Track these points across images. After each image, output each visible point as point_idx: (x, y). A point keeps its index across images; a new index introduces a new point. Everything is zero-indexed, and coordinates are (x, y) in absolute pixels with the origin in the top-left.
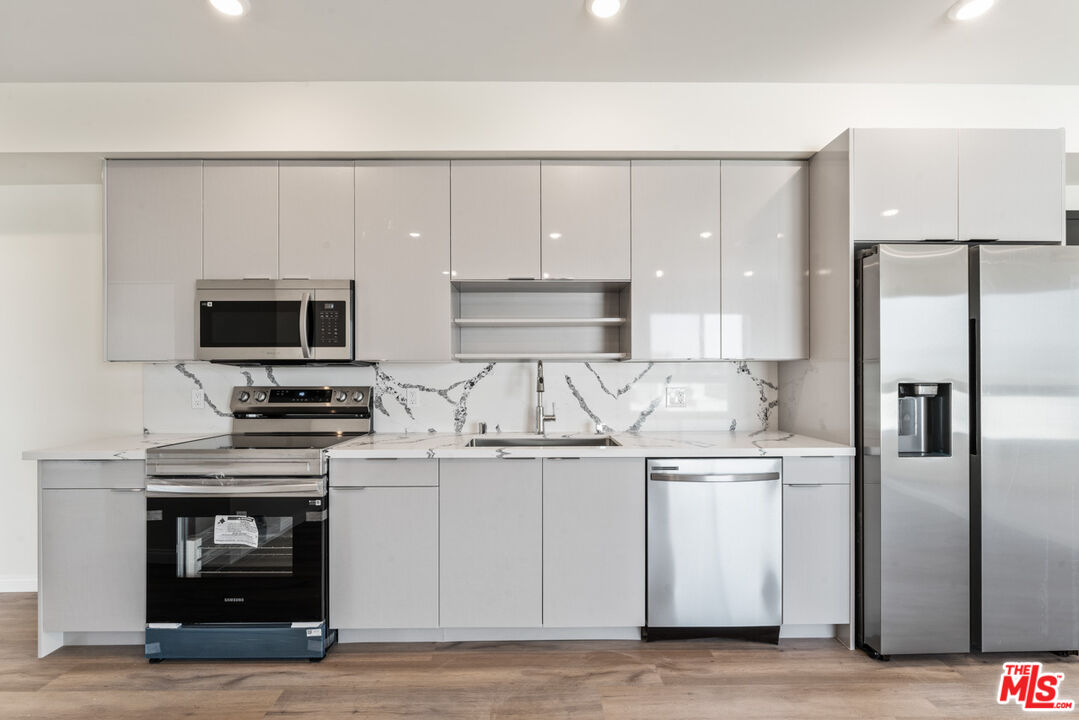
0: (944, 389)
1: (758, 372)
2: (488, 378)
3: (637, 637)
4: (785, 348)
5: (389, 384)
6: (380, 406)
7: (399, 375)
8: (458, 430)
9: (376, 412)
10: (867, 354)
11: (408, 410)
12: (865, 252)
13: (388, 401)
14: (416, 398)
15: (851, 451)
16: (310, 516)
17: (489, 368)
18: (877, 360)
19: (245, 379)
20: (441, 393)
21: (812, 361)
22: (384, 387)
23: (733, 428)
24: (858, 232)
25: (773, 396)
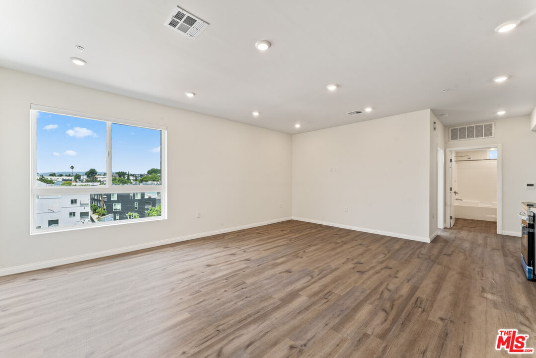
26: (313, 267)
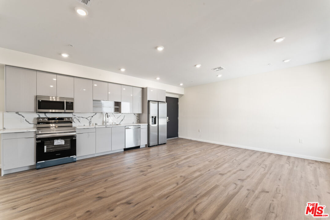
0: (156, 117)
1: (136, 115)
2: (95, 116)
3: (123, 150)
4: (140, 112)
5: (75, 117)
6: (73, 121)
7: (77, 115)
8: (90, 125)
9: (73, 122)
10: (149, 113)
11: (79, 122)
12: (149, 101)
13: (75, 120)
14: (81, 119)
15: (147, 124)
16: (74, 138)
17: (96, 114)
18: (150, 114)
19: (38, 116)
20: (86, 118)
21: (143, 114)
22: (74, 117)
23: (133, 123)
24: (148, 99)
25: (138, 118)
26: (175, 168)
